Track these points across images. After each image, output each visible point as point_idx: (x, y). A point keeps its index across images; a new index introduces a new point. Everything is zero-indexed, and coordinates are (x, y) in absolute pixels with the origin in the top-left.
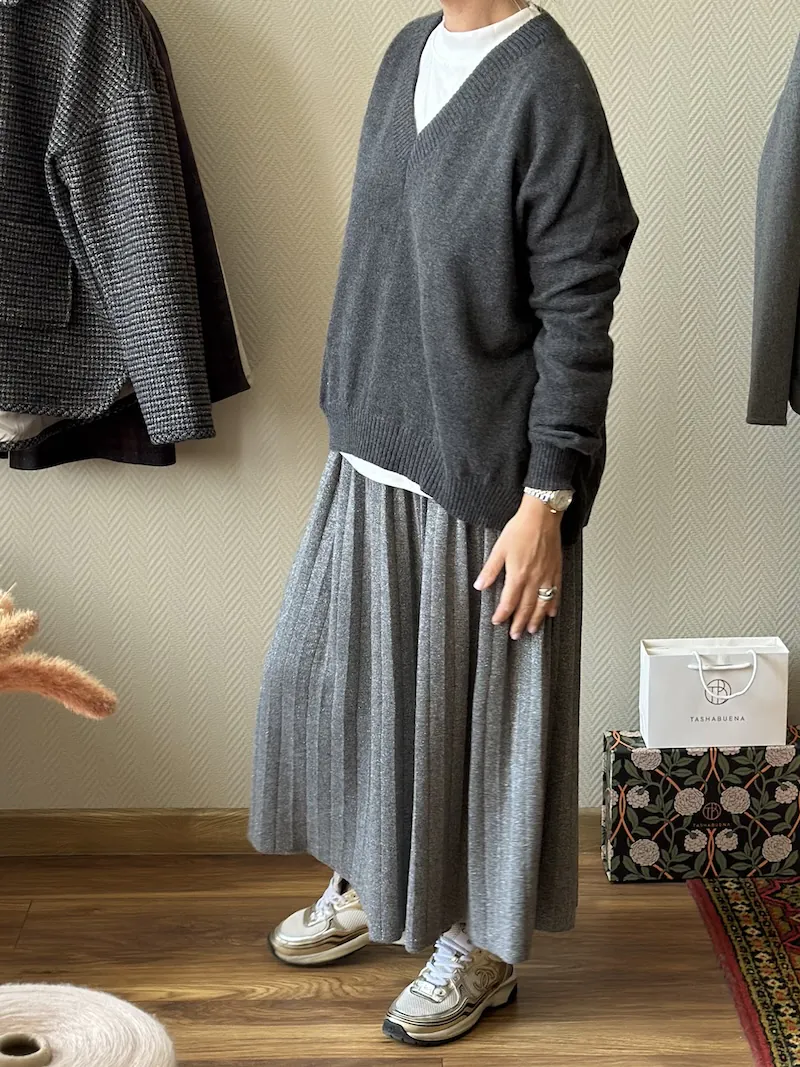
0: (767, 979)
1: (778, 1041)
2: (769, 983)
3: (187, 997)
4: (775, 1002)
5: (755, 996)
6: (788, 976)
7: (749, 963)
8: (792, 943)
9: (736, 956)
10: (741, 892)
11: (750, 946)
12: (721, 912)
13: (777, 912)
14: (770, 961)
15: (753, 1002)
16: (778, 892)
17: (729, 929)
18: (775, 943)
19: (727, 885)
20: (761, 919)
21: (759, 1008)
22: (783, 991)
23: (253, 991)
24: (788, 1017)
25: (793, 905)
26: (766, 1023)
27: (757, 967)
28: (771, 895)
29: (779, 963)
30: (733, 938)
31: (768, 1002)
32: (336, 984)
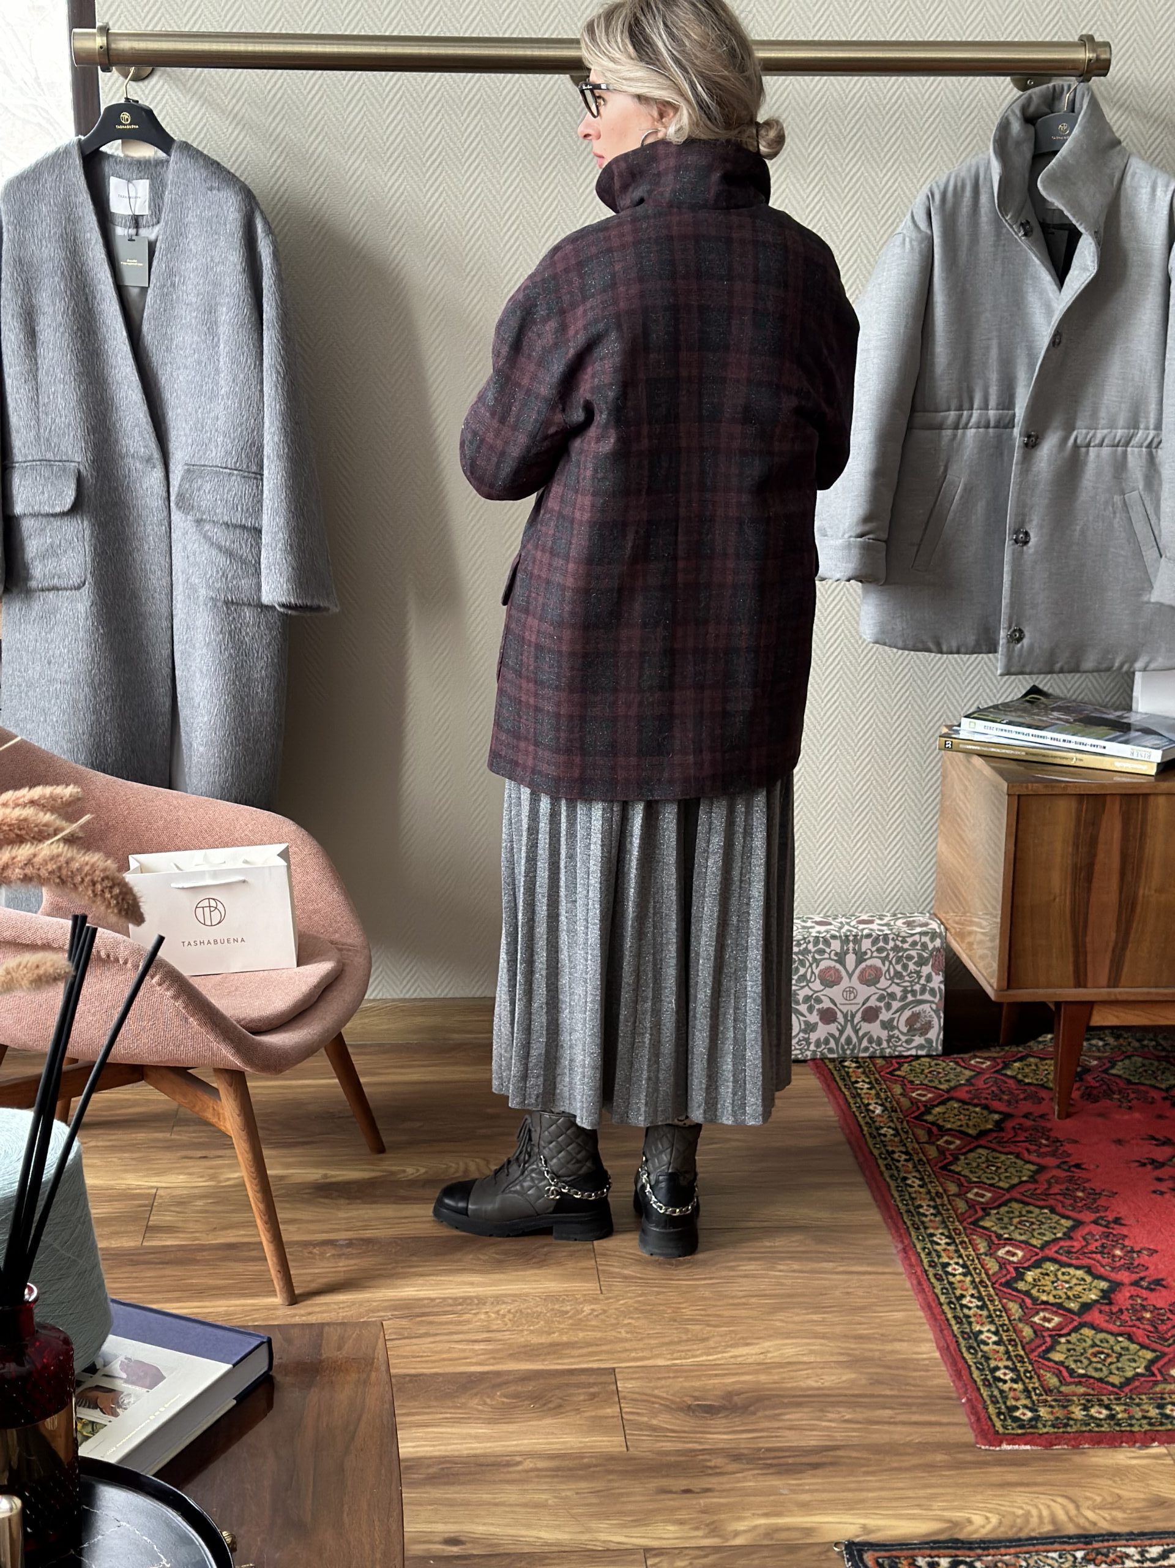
0: (894, 1152)
1: (908, 1211)
2: (896, 1156)
3: (340, 1179)
4: (903, 1174)
5: (883, 1168)
6: (914, 1149)
7: (875, 1137)
8: (915, 1118)
9: (862, 1130)
10: (860, 1070)
11: (874, 1122)
12: (844, 1089)
13: (898, 1090)
14: (894, 1135)
15: (882, 1173)
16: (899, 1069)
17: (853, 1106)
18: (898, 1118)
19: (846, 1064)
20: (883, 1095)
21: (888, 1179)
22: (910, 1165)
23: (404, 1171)
24: (917, 1188)
25: (912, 1082)
26: (896, 1194)
27: (882, 1141)
28: (891, 1073)
29: (904, 1136)
30: (857, 1114)
31: (895, 1173)
32: (482, 1163)
